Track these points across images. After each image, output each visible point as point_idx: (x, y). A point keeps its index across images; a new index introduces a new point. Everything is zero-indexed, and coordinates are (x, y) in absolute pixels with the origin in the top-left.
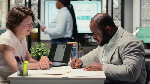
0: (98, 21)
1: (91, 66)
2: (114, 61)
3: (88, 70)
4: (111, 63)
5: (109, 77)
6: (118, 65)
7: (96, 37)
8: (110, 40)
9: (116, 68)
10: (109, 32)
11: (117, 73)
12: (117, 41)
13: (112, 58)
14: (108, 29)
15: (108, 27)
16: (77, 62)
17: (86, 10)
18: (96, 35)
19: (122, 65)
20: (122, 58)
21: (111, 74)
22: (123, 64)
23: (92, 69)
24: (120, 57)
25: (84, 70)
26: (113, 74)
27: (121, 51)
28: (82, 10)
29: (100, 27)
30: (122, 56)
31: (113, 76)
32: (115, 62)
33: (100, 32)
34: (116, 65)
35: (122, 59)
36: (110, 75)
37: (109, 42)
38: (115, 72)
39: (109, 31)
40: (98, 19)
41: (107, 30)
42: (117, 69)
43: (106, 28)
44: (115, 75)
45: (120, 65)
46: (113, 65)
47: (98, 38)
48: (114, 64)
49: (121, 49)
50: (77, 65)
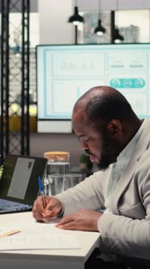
0: (91, 107)
1: (74, 217)
2: (125, 208)
3: (65, 229)
4: (119, 212)
5: (113, 247)
6: (134, 219)
7: (87, 146)
8: (121, 154)
9: (128, 228)
10: (116, 135)
11: (130, 240)
12: (137, 158)
13: (121, 201)
14: (115, 127)
15: (114, 122)
16: (48, 205)
17: (131, 66)
18: (87, 143)
19: (143, 220)
20: (143, 201)
21: (117, 242)
22: (146, 217)
23: (73, 225)
24: (139, 198)
25: (57, 226)
26: (121, 242)
27: (141, 184)
28: (123, 66)
29: (93, 124)
30: (145, 196)
31: (120, 246)
32: (129, 211)
33: (95, 135)
34: (130, 217)
35: (144, 204)
36: (113, 243)
37: (118, 158)
38: (124, 237)
39: (116, 132)
40: (90, 103)
41: (112, 129)
42: (131, 228)
43: (110, 126)
44: (126, 244)
45: (140, 219)
46: (123, 218)
47: (93, 150)
48: (126, 216)
49: (142, 179)
50: (47, 212)
